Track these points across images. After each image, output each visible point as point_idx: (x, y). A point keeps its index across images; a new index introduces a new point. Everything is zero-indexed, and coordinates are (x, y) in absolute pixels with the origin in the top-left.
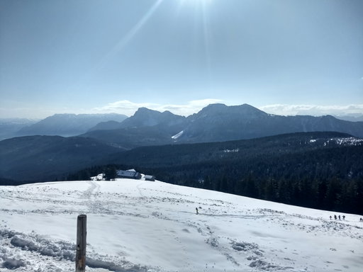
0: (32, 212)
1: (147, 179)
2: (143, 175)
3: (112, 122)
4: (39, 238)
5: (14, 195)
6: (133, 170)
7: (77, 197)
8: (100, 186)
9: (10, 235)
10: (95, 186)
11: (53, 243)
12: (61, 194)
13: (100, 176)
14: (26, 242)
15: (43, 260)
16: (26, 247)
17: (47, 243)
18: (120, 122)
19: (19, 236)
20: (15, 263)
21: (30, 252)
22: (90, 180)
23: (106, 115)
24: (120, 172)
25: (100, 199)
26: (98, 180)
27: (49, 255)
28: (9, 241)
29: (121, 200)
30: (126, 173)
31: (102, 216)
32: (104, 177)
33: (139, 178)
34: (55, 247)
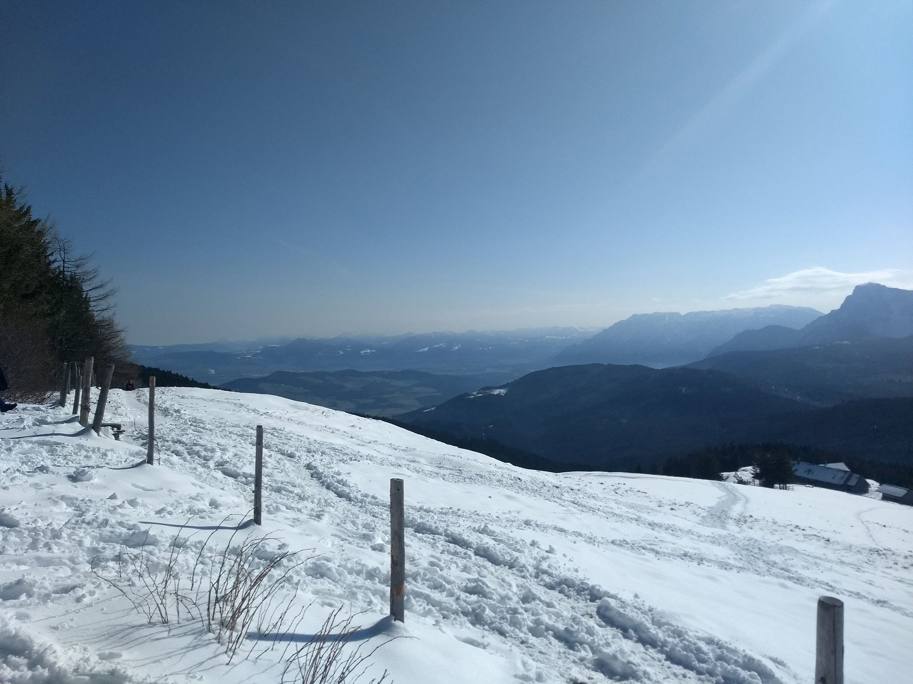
0: (613, 542)
1: (886, 497)
2: (873, 484)
3: (773, 330)
4: (657, 617)
5: (566, 496)
6: (842, 466)
7: (694, 518)
8: (747, 500)
9: (594, 595)
10: (734, 498)
11: (691, 636)
12: (654, 505)
13: (747, 473)
14: (631, 620)
15: (675, 675)
16: (631, 632)
17: (678, 634)
18: (798, 329)
19: (613, 603)
20: (618, 667)
21: (640, 646)
22: (720, 479)
23: (757, 311)
24: (801, 469)
25: (752, 534)
26: (741, 482)
27: (688, 666)
28: (593, 607)
29: (814, 548)
30: (818, 471)
31: (784, 586)
32: (756, 476)
33: (861, 489)
34: (699, 650)
